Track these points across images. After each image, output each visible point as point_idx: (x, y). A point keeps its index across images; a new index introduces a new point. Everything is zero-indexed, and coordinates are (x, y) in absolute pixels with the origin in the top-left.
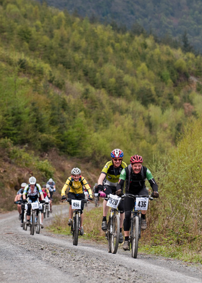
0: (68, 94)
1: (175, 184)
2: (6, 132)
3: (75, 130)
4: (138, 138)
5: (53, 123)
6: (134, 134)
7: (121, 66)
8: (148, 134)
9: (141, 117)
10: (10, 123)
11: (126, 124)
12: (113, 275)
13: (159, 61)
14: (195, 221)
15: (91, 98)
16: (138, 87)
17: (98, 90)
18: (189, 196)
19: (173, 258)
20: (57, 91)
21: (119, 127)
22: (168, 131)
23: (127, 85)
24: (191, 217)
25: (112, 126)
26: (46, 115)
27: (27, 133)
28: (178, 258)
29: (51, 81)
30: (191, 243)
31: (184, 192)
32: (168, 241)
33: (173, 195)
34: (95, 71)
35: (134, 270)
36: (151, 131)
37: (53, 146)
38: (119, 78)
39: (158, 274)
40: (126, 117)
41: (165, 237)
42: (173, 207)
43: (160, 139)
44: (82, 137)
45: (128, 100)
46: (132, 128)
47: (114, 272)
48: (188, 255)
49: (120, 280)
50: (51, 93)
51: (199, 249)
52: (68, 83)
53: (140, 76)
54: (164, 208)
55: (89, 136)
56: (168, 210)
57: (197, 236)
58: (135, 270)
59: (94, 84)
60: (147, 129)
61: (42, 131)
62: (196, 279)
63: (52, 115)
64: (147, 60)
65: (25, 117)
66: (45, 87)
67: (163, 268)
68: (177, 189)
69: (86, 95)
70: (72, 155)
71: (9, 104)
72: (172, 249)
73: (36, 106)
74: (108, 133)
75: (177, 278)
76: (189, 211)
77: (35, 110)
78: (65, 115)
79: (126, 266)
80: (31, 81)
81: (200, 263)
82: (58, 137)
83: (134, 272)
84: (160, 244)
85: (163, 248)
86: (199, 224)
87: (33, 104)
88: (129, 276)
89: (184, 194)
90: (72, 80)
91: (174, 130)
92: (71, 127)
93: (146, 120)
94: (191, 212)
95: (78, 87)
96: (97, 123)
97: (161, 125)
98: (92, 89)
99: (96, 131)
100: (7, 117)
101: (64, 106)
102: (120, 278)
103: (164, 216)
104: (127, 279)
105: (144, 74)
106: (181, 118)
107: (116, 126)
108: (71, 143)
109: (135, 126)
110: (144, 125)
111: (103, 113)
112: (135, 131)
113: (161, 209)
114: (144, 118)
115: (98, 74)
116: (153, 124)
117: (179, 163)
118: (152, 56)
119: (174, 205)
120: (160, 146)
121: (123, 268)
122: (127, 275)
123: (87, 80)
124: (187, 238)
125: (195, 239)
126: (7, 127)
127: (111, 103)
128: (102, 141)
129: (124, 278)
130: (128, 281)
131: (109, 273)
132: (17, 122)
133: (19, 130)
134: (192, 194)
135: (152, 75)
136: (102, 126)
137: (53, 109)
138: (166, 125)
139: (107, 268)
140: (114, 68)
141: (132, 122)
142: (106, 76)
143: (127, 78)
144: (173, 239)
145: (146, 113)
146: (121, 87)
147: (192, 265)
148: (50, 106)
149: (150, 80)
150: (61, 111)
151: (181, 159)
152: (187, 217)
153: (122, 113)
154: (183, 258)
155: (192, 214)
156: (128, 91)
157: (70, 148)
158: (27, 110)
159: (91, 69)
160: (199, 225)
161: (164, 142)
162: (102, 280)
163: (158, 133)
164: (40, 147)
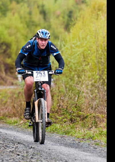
1: (68, 67)
4: (33, 25)
6: (30, 21)
8: (42, 21)
9: (36, 6)
11: (22, 12)
12: (12, 152)
14: (87, 101)
18: (81, 78)
19: (67, 135)
21: (16, 15)
22: (61, 18)
24: (83, 97)
25: (9, 14)
28: (72, 135)
30: (83, 120)
31: (76, 74)
32: (62, 119)
33: (66, 77)
35: (31, 147)
36: (45, 19)
39: (53, 151)
40: (22, 6)
41: (59, 116)
42: (66, 88)
43: (53, 26)
46: (28, 16)
47: (13, 149)
48: (80, 132)
49: (19, 156)
51: (90, 126)
54: (59, 89)
56: (62, 91)
57: (89, 114)
58: (33, 147)
60: (41, 17)
62: (88, 154)
67: (58, 145)
68: (70, 71)
72: (67, 126)
74: (6, 21)
75: (71, 153)
76: (81, 92)
79: (24, 144)
81: (91, 139)
83: (32, 149)
84: (55, 123)
85: (58, 126)
86: (90, 103)
88: (27, 152)
89: (76, 76)
91: (66, 17)
93: (40, 9)
94: (83, 92)
97: (54, 13)
102: (18, 155)
103: (58, 96)
104: (25, 155)
106: (73, 6)
107: (14, 14)
109: (30, 13)
110: (38, 12)
112: (31, 18)
113: (56, 90)
114: (38, 7)
116: (47, 12)
117: (72, 47)
119: (68, 86)
120: (54, 31)
121: (22, 145)
122: (25, 152)
124: (80, 116)
125: (86, 117)
129: (23, 155)
130: (26, 157)
131: (9, 151)
134: (83, 76)
138: (58, 12)
139: (6, 146)
141: (28, 10)
144: (67, 118)
145: (40, 2)
147: (84, 141)
151: (74, 44)
152: (80, 97)
154: (76, 135)
155: (84, 94)
160: (90, 105)
161: (57, 28)
162: (2, 157)
163: (52, 20)
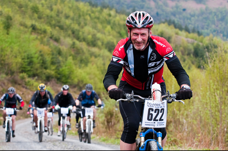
0: (62, 45)
2: (23, 69)
3: (67, 67)
5: (53, 63)
7: (95, 27)
10: (26, 63)
13: (119, 24)
15: (77, 48)
16: (106, 41)
17: (81, 43)
20: (56, 44)
23: (99, 39)
26: (48, 59)
27: (37, 70)
29: (51, 38)
34: (79, 31)
37: (53, 78)
38: (94, 36)
44: (71, 72)
45: (100, 49)
50: (52, 45)
52: (62, 38)
53: (107, 34)
55: (76, 71)
59: (78, 39)
61: (46, 68)
63: (52, 58)
64: (112, 24)
65: (35, 60)
66: (48, 41)
69: (73, 46)
70: (65, 83)
71: (25, 52)
73: (42, 53)
77: (42, 55)
78: (60, 58)
80: (39, 37)
82: (56, 72)
87: (40, 52)
90: (65, 37)
92: (64, 66)
95: (69, 41)
96: (81, 63)
98: (77, 43)
99: (80, 68)
100: (24, 60)
101: (60, 53)
105: (109, 32)
108: (64, 76)
111: (84, 57)
115: (81, 33)
118: (114, 21)
123: (74, 37)
126: (24, 66)
127: (89, 51)
128: (83, 74)
132: (31, 63)
133: (32, 68)
135: (115, 33)
136: (83, 65)
137: (53, 54)
140: (91, 29)
142: (86, 34)
143: (99, 35)
146: (95, 41)
148: (51, 53)
149: (113, 36)
150: (58, 56)
153: (96, 57)
156: (99, 43)
157: (64, 79)
158: (37, 55)
159: (76, 30)
164: (45, 78)
